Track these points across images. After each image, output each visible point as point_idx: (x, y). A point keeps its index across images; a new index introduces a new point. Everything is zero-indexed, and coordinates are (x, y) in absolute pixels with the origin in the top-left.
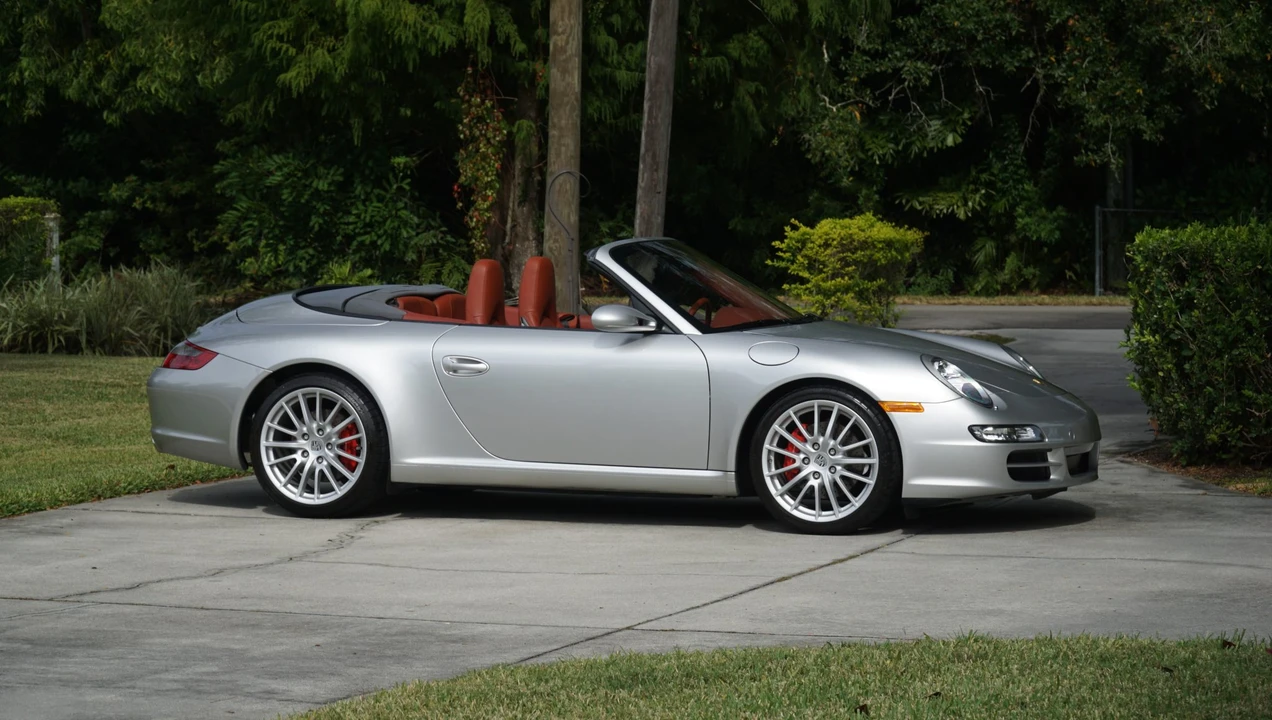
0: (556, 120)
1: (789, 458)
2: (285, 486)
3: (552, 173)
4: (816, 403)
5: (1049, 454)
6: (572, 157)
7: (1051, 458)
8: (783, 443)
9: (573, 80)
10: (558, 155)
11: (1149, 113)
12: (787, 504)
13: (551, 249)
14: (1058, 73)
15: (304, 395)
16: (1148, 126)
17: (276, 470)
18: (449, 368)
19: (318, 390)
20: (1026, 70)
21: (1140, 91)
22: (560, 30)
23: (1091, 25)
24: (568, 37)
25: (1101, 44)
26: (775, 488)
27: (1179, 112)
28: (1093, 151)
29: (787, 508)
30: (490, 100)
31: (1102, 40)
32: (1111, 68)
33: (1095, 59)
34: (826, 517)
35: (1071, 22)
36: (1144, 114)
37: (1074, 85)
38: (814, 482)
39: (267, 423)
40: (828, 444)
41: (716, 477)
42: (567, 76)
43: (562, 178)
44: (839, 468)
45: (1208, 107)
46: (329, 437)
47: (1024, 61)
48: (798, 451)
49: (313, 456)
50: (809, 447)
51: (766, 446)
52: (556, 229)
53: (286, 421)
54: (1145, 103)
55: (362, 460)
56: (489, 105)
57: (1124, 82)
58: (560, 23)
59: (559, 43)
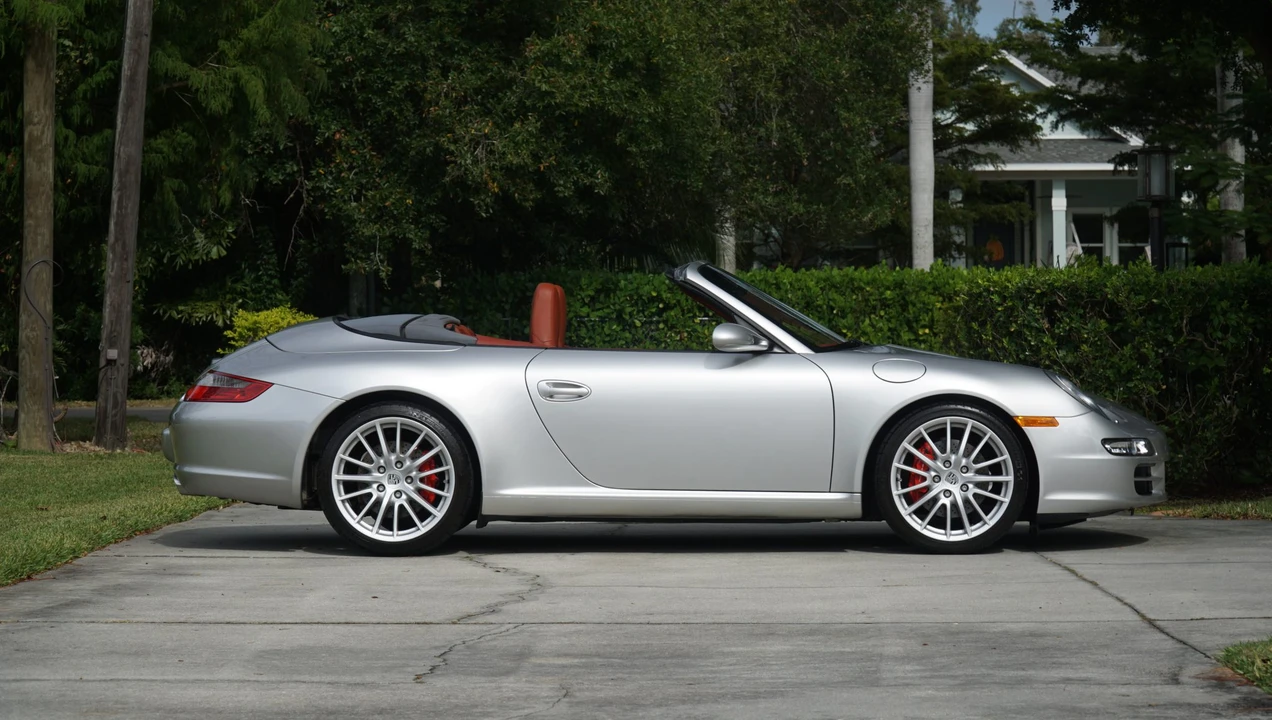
0: (32, 210)
1: (918, 475)
2: (359, 523)
3: (28, 262)
4: (948, 419)
5: (1152, 468)
6: (46, 246)
7: (1153, 475)
8: (911, 460)
9: (48, 169)
10: (35, 244)
11: (416, 221)
12: (916, 523)
13: (28, 338)
14: (326, 185)
15: (381, 425)
16: (416, 235)
17: (348, 506)
18: (543, 394)
19: (399, 420)
20: (290, 183)
21: (409, 201)
22: (36, 120)
23: (357, 139)
24: (43, 127)
25: (368, 157)
26: (903, 508)
27: (443, 221)
28: (361, 259)
31: (368, 152)
32: (377, 180)
33: (361, 171)
34: (957, 536)
35: (338, 136)
36: (411, 223)
37: (342, 197)
38: (945, 501)
39: (339, 455)
40: (961, 462)
41: (840, 499)
42: (42, 164)
43: (36, 269)
44: (971, 486)
45: (484, 215)
46: (409, 471)
47: (289, 175)
48: (928, 469)
49: (390, 490)
50: (939, 464)
51: (894, 465)
52: (33, 318)
53: (359, 453)
54: (411, 213)
55: (449, 494)
57: (392, 193)
58: (36, 113)
59: (35, 133)
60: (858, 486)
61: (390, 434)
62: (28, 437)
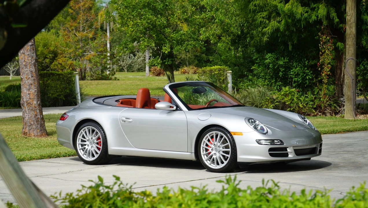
0: (348, 43)
1: (208, 149)
2: (83, 155)
3: (347, 59)
4: (214, 132)
5: (287, 149)
6: (353, 54)
7: (289, 150)
9: (353, 30)
10: (348, 53)
13: (346, 82)
15: (87, 128)
17: (81, 150)
18: (123, 121)
19: (90, 127)
22: (349, 15)
24: (351, 17)
26: (204, 158)
29: (208, 164)
30: (328, 37)
34: (218, 167)
38: (214, 157)
39: (78, 137)
40: (218, 144)
41: (189, 154)
42: (351, 28)
43: (349, 61)
44: (221, 152)
46: (94, 141)
48: (210, 147)
49: (90, 146)
50: (213, 146)
51: (202, 145)
52: (348, 76)
53: (83, 137)
55: (101, 147)
56: (328, 38)
58: (349, 12)
59: (349, 19)
60: (193, 151)
61: (89, 130)
62: (346, 113)
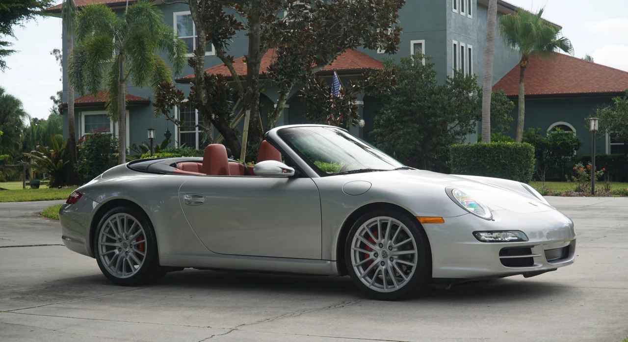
1: (367, 254)
4: (379, 218)
5: (532, 249)
7: (534, 252)
8: (363, 246)
12: (367, 282)
15: (119, 217)
18: (187, 201)
19: (125, 215)
26: (360, 273)
29: (367, 284)
38: (381, 268)
39: (101, 233)
40: (387, 243)
44: (395, 258)
46: (130, 242)
48: (371, 250)
49: (123, 251)
50: (376, 248)
51: (353, 246)
53: (111, 232)
55: (145, 255)
60: (334, 257)
61: (122, 221)
